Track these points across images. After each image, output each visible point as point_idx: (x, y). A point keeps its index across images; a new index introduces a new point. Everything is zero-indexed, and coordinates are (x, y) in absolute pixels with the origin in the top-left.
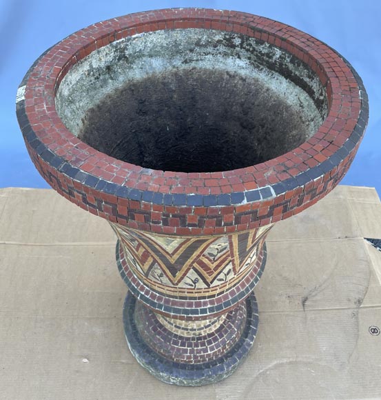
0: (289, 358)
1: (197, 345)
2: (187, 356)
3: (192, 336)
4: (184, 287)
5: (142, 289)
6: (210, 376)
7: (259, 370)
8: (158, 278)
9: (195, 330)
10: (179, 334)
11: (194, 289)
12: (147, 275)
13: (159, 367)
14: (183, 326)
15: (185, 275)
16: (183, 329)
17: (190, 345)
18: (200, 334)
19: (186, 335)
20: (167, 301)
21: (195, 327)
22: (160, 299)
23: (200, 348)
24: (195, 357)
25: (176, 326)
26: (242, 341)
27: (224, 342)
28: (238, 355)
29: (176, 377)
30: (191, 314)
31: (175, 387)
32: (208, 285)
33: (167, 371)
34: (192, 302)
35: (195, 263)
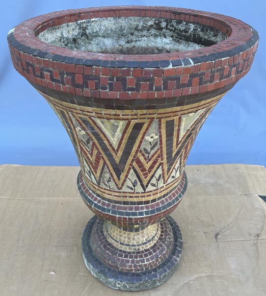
0: (207, 273)
1: (136, 257)
2: (129, 265)
3: (133, 251)
4: (126, 191)
5: (96, 199)
6: (146, 281)
7: (184, 281)
8: (107, 183)
9: (135, 246)
10: (123, 249)
11: (133, 193)
12: (99, 183)
13: (108, 275)
14: (126, 243)
15: (127, 176)
16: (126, 245)
17: (131, 257)
18: (139, 249)
19: (128, 250)
20: (114, 207)
21: (135, 244)
22: (108, 205)
23: (139, 259)
24: (135, 266)
25: (121, 243)
26: (170, 258)
27: (157, 256)
28: (167, 267)
29: (121, 281)
30: (132, 216)
31: (120, 292)
32: (144, 189)
33: (114, 277)
34: (133, 207)
35: (134, 162)
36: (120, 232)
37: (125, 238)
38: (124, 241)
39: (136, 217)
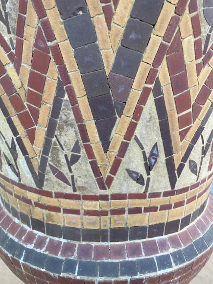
5: (30, 238)
8: (65, 170)
11: (142, 196)
12: (40, 179)
15: (132, 127)
20: (85, 251)
22: (68, 249)
30: (141, 272)
32: (173, 182)
34: (138, 244)
35: (164, 62)
39: (152, 274)
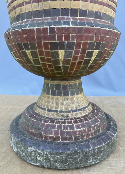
1: (64, 123)
3: (61, 117)
9: (63, 112)
14: (54, 109)
16: (54, 111)
17: (59, 122)
18: (67, 116)
19: (55, 117)
20: (33, 21)
21: (64, 110)
22: (27, 21)
25: (49, 110)
27: (89, 125)
29: (43, 150)
31: (41, 169)
33: (35, 145)
36: (48, 98)
37: (53, 103)
38: (52, 107)
